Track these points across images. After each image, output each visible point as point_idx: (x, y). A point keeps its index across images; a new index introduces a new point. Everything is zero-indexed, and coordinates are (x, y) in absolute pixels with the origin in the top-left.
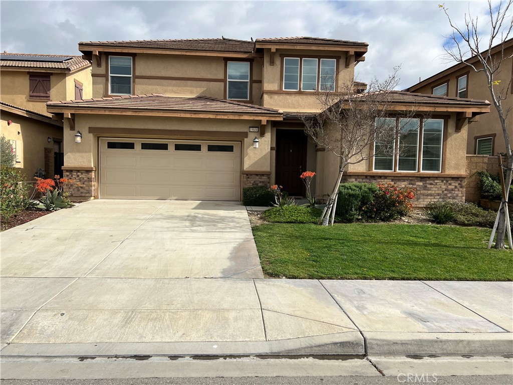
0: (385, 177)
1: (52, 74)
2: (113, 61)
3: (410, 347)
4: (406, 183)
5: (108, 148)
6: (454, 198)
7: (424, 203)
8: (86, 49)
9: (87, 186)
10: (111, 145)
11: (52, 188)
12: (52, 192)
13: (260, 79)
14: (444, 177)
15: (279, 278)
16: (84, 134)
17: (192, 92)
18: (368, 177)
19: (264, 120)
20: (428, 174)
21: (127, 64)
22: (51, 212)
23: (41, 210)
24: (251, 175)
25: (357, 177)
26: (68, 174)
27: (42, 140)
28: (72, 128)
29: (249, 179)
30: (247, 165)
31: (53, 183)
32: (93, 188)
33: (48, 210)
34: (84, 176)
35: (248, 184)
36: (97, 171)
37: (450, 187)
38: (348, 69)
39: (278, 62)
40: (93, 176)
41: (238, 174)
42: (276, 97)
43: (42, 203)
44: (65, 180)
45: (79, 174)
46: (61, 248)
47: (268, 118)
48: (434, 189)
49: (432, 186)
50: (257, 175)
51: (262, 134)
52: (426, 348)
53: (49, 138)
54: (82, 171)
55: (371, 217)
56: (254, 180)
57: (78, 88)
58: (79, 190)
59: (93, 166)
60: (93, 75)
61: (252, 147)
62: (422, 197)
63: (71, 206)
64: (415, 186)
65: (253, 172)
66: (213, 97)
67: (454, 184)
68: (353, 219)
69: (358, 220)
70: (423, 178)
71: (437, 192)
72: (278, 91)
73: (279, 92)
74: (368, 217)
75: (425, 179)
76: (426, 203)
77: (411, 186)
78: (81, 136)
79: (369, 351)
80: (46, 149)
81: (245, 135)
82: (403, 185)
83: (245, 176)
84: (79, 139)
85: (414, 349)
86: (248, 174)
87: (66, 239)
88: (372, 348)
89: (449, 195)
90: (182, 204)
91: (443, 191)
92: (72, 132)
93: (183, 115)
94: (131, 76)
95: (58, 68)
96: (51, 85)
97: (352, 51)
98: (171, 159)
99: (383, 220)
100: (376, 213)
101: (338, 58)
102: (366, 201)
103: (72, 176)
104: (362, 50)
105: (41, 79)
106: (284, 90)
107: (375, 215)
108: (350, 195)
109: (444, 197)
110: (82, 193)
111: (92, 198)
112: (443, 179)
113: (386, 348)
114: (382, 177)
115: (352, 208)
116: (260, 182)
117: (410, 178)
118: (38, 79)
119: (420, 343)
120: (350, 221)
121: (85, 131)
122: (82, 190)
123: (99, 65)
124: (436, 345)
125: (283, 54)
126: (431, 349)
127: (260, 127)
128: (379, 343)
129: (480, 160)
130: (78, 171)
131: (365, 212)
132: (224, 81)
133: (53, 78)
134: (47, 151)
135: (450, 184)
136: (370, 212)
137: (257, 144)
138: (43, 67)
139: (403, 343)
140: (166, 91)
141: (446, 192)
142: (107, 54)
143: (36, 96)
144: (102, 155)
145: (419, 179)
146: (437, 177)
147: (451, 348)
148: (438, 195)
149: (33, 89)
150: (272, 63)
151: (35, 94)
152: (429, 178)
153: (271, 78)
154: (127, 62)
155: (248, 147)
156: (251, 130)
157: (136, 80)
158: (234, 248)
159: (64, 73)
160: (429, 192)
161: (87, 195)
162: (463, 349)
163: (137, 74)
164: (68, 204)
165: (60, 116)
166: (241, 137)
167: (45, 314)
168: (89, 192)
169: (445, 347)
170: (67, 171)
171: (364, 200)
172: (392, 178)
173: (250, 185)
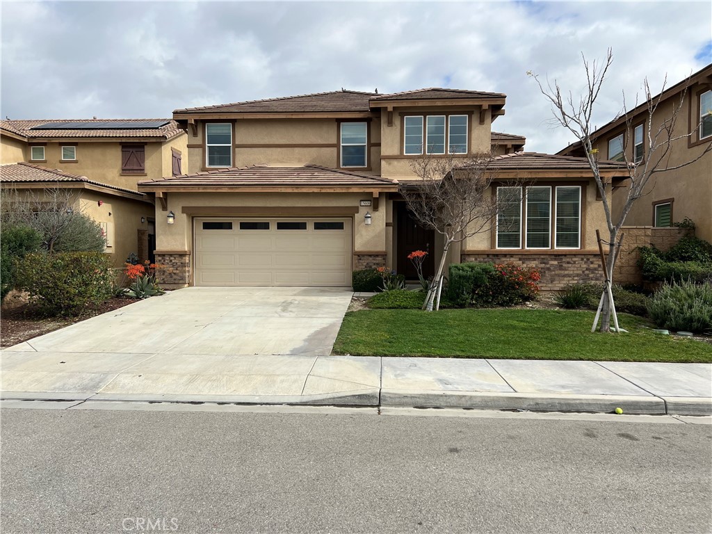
0: (511, 255)
1: (146, 143)
2: (211, 129)
3: (418, 400)
4: (536, 262)
5: (204, 228)
6: (597, 279)
7: (559, 285)
8: (181, 117)
9: (180, 272)
10: (207, 226)
11: (141, 274)
12: (142, 279)
13: (378, 142)
14: (584, 255)
15: (344, 355)
16: (176, 214)
17: (300, 161)
18: (491, 256)
19: (376, 192)
20: (563, 251)
21: (227, 131)
22: (141, 299)
23: (131, 298)
24: (363, 255)
25: (477, 256)
26: (160, 258)
27: (135, 220)
28: (165, 208)
29: (361, 261)
30: (359, 246)
31: (142, 269)
32: (187, 274)
33: (138, 298)
34: (177, 261)
35: (360, 267)
36: (191, 256)
37: (592, 266)
38: (484, 126)
39: (397, 121)
40: (187, 261)
41: (350, 255)
42: (395, 163)
43: (132, 290)
44: (157, 265)
45: (172, 258)
46: (146, 331)
47: (380, 190)
48: (572, 269)
49: (570, 265)
50: (370, 256)
51: (376, 208)
52: (432, 401)
53: (142, 218)
54: (175, 256)
55: (487, 302)
56: (368, 261)
57: (176, 158)
58: (171, 277)
59: (186, 249)
60: (189, 146)
61: (363, 224)
62: (557, 278)
63: (162, 294)
64: (548, 266)
65: (365, 252)
66: (324, 166)
67: (597, 262)
68: (465, 304)
69: (472, 305)
70: (558, 256)
71: (575, 272)
72: (398, 156)
73: (400, 157)
74: (484, 302)
75: (561, 257)
76: (562, 285)
77: (543, 265)
78: (174, 217)
79: (382, 402)
80: (139, 231)
81: (356, 210)
82: (533, 264)
83: (357, 257)
84: (171, 220)
85: (421, 402)
86: (360, 255)
87: (152, 324)
88: (385, 400)
89: (591, 276)
90: (282, 291)
91: (583, 272)
92: (165, 212)
93: (283, 190)
94: (231, 145)
95: (153, 137)
96: (146, 156)
97: (485, 105)
98: (273, 238)
99: (502, 305)
100: (493, 297)
101: (470, 114)
102: (479, 283)
103: (164, 261)
104: (499, 103)
105: (134, 150)
106: (405, 154)
107: (492, 300)
108: (460, 277)
109: (586, 278)
110: (175, 280)
111: (186, 285)
112: (583, 257)
113: (397, 400)
114: (508, 256)
115: (463, 291)
116: (374, 264)
117: (542, 257)
118: (131, 150)
119: (427, 397)
120: (462, 306)
121: (178, 212)
122: (175, 277)
123: (195, 134)
124: (441, 399)
125: (403, 112)
126: (436, 402)
127: (372, 200)
128: (391, 396)
129: (641, 232)
130: (171, 255)
131: (480, 296)
132: (337, 146)
133: (147, 149)
134: (140, 233)
135: (592, 263)
136: (487, 296)
137: (369, 219)
138: (136, 137)
139: (412, 397)
140: (269, 161)
141: (587, 272)
142: (204, 122)
143: (129, 170)
144: (197, 237)
145: (553, 257)
146: (575, 255)
147: (453, 401)
148: (578, 275)
149: (126, 162)
150: (390, 123)
151: (127, 167)
152: (565, 255)
153: (390, 141)
154: (226, 129)
155: (359, 224)
156: (363, 203)
157: (237, 149)
158: (315, 331)
159: (159, 142)
160: (566, 272)
161: (181, 282)
162: (464, 403)
163: (237, 142)
164: (159, 292)
165: (152, 195)
166: (351, 213)
167: (127, 375)
168: (183, 278)
169: (449, 400)
170: (159, 255)
171: (477, 282)
172: (520, 256)
173: (362, 267)
